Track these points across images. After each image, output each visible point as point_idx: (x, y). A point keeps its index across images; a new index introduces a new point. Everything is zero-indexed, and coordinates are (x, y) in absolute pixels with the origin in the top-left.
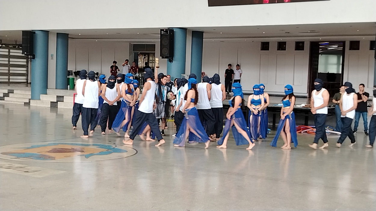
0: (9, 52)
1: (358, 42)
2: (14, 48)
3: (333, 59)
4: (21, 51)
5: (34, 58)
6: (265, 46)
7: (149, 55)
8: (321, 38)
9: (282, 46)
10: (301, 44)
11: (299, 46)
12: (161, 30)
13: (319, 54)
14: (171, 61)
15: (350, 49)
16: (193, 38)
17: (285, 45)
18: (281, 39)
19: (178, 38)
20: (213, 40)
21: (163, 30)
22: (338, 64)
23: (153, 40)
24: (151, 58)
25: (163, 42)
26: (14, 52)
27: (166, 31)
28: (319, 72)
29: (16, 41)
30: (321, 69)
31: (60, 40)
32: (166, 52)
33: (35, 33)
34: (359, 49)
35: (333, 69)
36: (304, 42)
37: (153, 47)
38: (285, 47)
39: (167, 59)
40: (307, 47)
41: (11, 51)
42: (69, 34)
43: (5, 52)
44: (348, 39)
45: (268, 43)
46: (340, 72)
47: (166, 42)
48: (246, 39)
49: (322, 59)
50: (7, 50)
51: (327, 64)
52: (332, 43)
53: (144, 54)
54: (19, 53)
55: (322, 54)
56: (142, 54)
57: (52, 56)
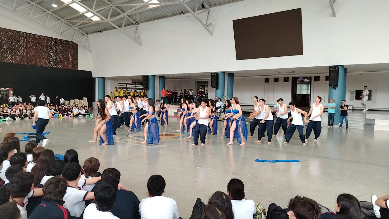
0: (136, 87)
1: (319, 77)
2: (138, 84)
3: (305, 87)
4: (142, 86)
5: (148, 89)
6: (267, 80)
7: (205, 86)
8: (298, 76)
9: (276, 80)
10: (287, 79)
11: (286, 80)
12: (212, 73)
13: (297, 84)
14: (217, 89)
15: (315, 81)
16: (229, 77)
17: (278, 79)
18: (276, 77)
19: (221, 77)
20: (239, 78)
21: (213, 73)
22: (307, 89)
23: (207, 79)
24: (206, 88)
25: (213, 80)
26: (138, 87)
27: (215, 74)
28: (297, 94)
29: (139, 81)
30: (298, 92)
31: (160, 80)
32: (214, 85)
33: (148, 76)
34: (319, 81)
35: (305, 92)
36: (288, 78)
37: (207, 82)
38: (278, 80)
39: (215, 88)
40: (290, 80)
41: (137, 86)
42: (165, 77)
43: (134, 86)
44: (313, 76)
45: (268, 79)
46: (309, 94)
47: (214, 79)
48: (256, 77)
49: (298, 86)
50: (135, 86)
51: (301, 89)
52: (304, 78)
53: (203, 86)
54: (141, 87)
55: (298, 84)
56: (201, 86)
57: (157, 88)
